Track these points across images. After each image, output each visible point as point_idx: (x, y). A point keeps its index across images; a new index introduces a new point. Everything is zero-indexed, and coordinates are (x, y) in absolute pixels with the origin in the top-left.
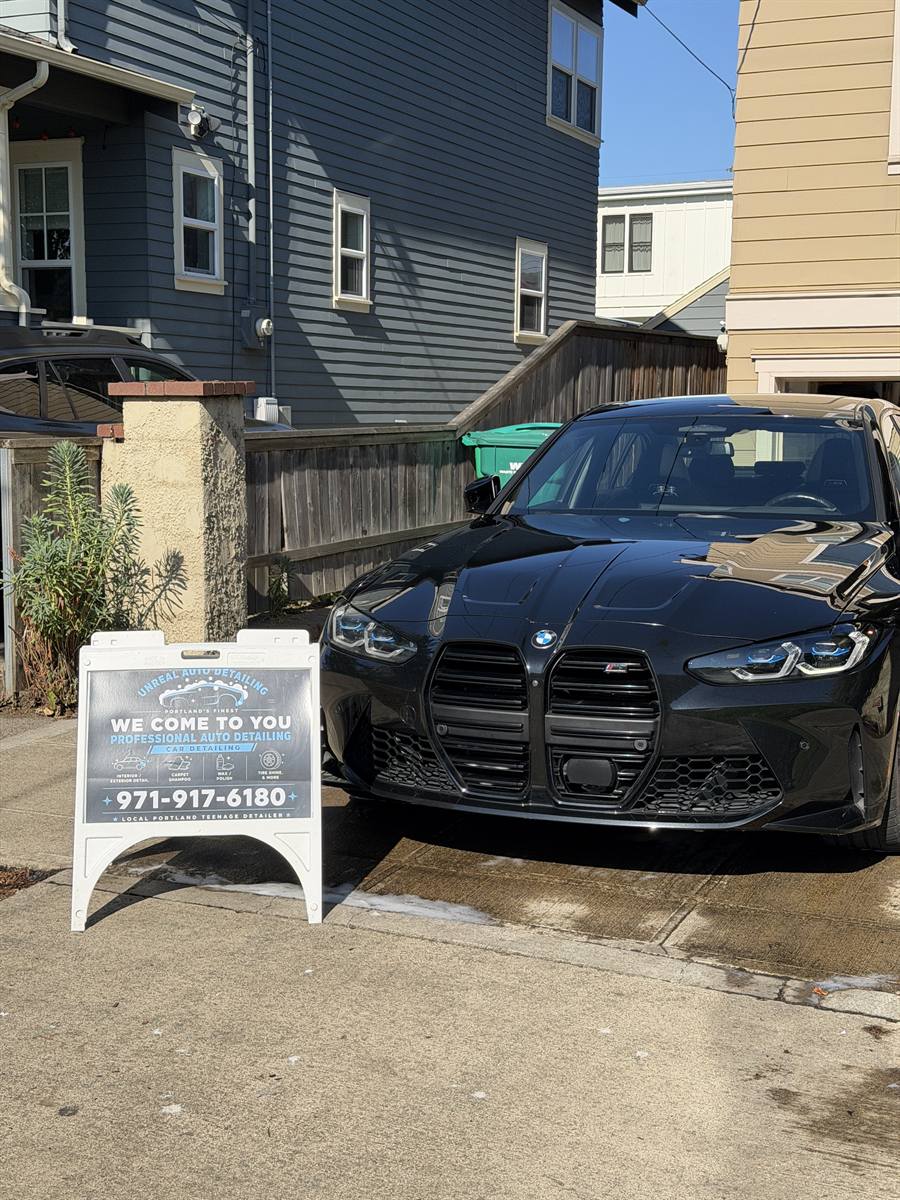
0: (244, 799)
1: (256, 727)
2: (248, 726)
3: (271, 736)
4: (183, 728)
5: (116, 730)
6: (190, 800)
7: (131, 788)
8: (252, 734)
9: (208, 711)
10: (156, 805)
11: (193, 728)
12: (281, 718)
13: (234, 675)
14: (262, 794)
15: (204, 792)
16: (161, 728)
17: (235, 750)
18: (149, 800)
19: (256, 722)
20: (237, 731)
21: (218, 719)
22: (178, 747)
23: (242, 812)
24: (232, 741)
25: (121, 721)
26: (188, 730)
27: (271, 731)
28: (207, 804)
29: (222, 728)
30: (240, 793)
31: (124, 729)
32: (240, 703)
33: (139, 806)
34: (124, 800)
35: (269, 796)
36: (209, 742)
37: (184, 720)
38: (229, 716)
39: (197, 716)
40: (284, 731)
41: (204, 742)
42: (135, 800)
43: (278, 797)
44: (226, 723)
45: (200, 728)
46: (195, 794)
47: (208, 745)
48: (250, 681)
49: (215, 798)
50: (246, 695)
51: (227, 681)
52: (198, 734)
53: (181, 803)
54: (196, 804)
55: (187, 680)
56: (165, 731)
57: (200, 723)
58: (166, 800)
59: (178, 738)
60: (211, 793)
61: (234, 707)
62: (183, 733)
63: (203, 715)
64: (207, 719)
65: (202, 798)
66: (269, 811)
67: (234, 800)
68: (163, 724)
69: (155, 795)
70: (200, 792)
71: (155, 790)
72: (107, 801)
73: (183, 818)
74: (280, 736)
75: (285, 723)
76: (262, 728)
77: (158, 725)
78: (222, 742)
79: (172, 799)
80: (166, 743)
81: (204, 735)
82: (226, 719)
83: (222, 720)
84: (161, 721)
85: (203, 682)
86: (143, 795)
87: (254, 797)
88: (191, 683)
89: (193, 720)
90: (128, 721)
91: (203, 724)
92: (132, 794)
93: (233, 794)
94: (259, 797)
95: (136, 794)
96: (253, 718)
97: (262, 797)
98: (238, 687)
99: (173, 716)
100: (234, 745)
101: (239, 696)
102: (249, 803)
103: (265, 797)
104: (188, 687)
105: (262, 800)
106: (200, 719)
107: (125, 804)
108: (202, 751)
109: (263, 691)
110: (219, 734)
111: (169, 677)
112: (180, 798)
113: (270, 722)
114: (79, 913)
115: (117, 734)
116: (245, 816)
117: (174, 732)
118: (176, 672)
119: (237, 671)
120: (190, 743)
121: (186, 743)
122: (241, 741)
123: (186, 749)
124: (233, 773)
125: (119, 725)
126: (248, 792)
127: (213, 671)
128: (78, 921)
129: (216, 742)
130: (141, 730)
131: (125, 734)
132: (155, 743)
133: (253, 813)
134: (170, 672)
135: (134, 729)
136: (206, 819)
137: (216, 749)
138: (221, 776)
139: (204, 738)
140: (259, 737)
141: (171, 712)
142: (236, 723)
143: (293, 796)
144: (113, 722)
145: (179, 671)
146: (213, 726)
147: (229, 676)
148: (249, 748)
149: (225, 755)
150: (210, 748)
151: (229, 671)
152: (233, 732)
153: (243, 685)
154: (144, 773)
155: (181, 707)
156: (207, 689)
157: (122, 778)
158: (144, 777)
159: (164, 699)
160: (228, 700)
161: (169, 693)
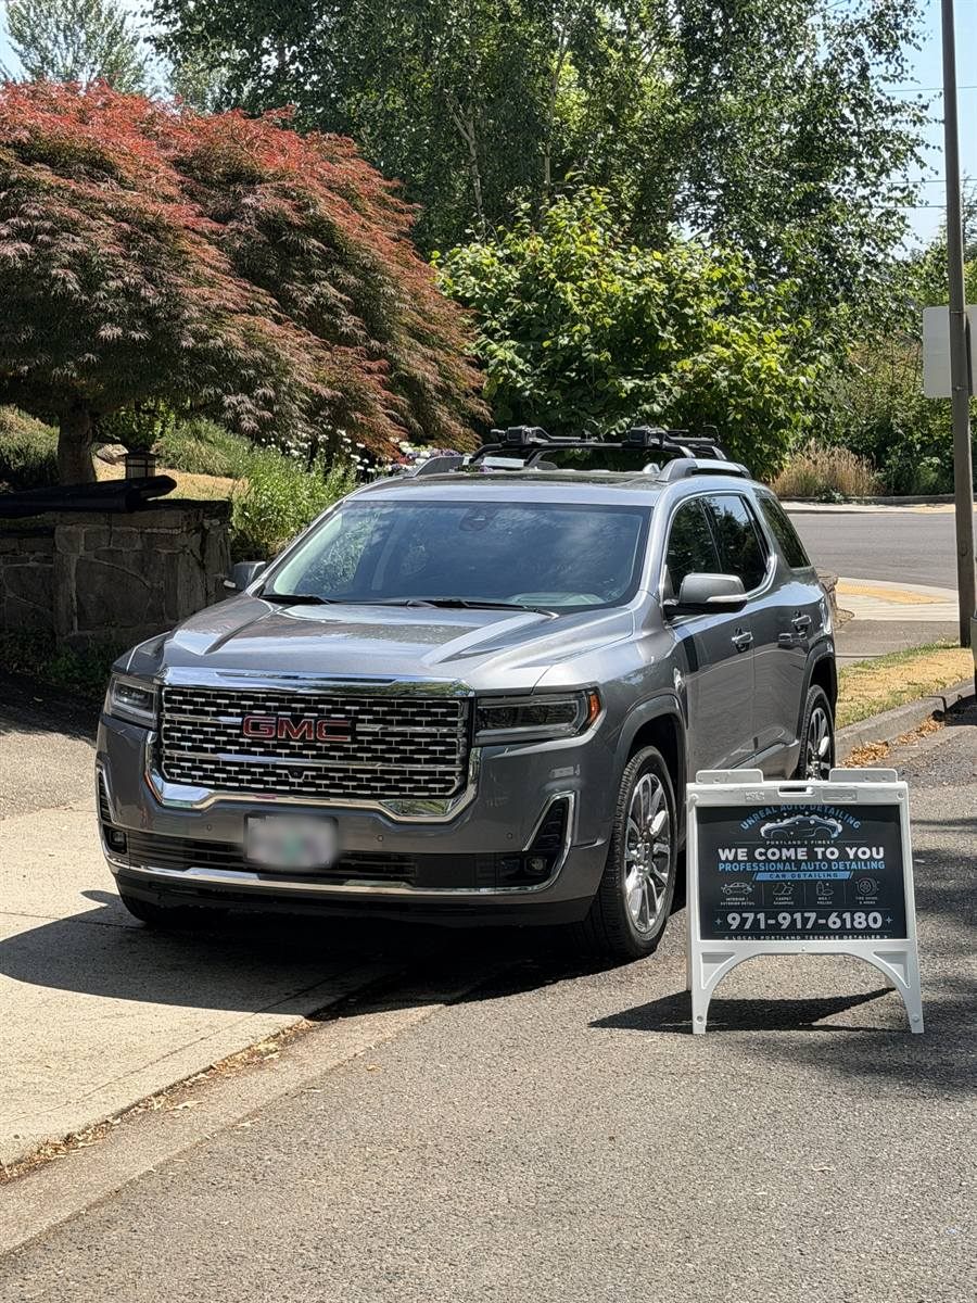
0: (843, 921)
1: (852, 857)
2: (844, 856)
3: (866, 865)
4: (784, 858)
5: (723, 858)
6: (794, 921)
7: (740, 910)
8: (848, 863)
9: (806, 842)
10: (762, 926)
11: (793, 858)
12: (874, 849)
13: (828, 810)
14: (860, 917)
15: (806, 915)
16: (764, 858)
17: (833, 878)
18: (756, 921)
19: (851, 853)
20: (834, 860)
21: (816, 849)
22: (780, 874)
23: (842, 933)
24: (830, 869)
25: (727, 851)
26: (789, 859)
27: (865, 860)
28: (809, 926)
29: (820, 857)
30: (839, 916)
31: (731, 858)
32: (835, 835)
33: (747, 926)
34: (734, 921)
35: (867, 920)
36: (808, 870)
37: (784, 850)
38: (827, 847)
39: (796, 847)
40: (878, 860)
41: (804, 870)
42: (744, 921)
43: (875, 920)
44: (824, 853)
45: (799, 858)
46: (798, 916)
47: (808, 873)
48: (844, 815)
49: (816, 921)
50: (840, 828)
51: (821, 815)
52: (798, 863)
53: (786, 924)
54: (799, 926)
55: (785, 814)
56: (768, 861)
57: (799, 854)
58: (772, 922)
59: (780, 866)
60: (813, 916)
61: (830, 839)
62: (785, 862)
63: (802, 846)
64: (805, 849)
65: (805, 920)
66: (867, 932)
67: (834, 922)
68: (765, 854)
69: (761, 916)
70: (802, 915)
71: (762, 912)
72: (719, 921)
73: (787, 937)
74: (874, 865)
75: (878, 853)
76: (856, 858)
77: (761, 854)
78: (821, 870)
79: (777, 921)
80: (769, 871)
81: (804, 864)
82: (823, 849)
83: (819, 850)
84: (763, 850)
85: (799, 817)
86: (751, 916)
87: (853, 920)
88: (788, 817)
89: (792, 850)
90: (733, 851)
91: (802, 854)
92: (741, 916)
93: (833, 917)
94: (857, 920)
95: (744, 915)
96: (848, 849)
97: (860, 920)
98: (832, 822)
99: (774, 846)
100: (833, 873)
101: (834, 829)
102: (848, 926)
103: (862, 920)
104: (786, 822)
105: (860, 923)
106: (799, 850)
107: (735, 924)
108: (802, 878)
109: (857, 824)
110: (817, 863)
111: (768, 812)
112: (785, 920)
113: (864, 853)
114: (700, 1018)
115: (724, 862)
116: (845, 937)
117: (776, 862)
118: (775, 806)
119: (831, 806)
120: (792, 871)
121: (787, 871)
122: (838, 870)
123: (789, 876)
124: (832, 898)
125: (725, 854)
126: (847, 916)
127: (808, 806)
128: (699, 1026)
129: (815, 870)
130: (746, 859)
131: (731, 862)
132: (759, 871)
133: (853, 934)
134: (769, 807)
135: (740, 858)
136: (809, 939)
137: (815, 876)
138: (821, 901)
139: (803, 866)
140: (854, 866)
141: (773, 843)
142: (832, 853)
143: (889, 920)
144: (720, 851)
145: (777, 807)
146: (812, 856)
147: (823, 811)
148: (845, 875)
149: (824, 881)
150: (810, 875)
151: (823, 807)
152: (829, 861)
153: (837, 819)
154: (750, 897)
155: (782, 839)
156: (805, 824)
157: (732, 902)
158: (750, 900)
159: (766, 832)
160: (824, 834)
161: (768, 826)
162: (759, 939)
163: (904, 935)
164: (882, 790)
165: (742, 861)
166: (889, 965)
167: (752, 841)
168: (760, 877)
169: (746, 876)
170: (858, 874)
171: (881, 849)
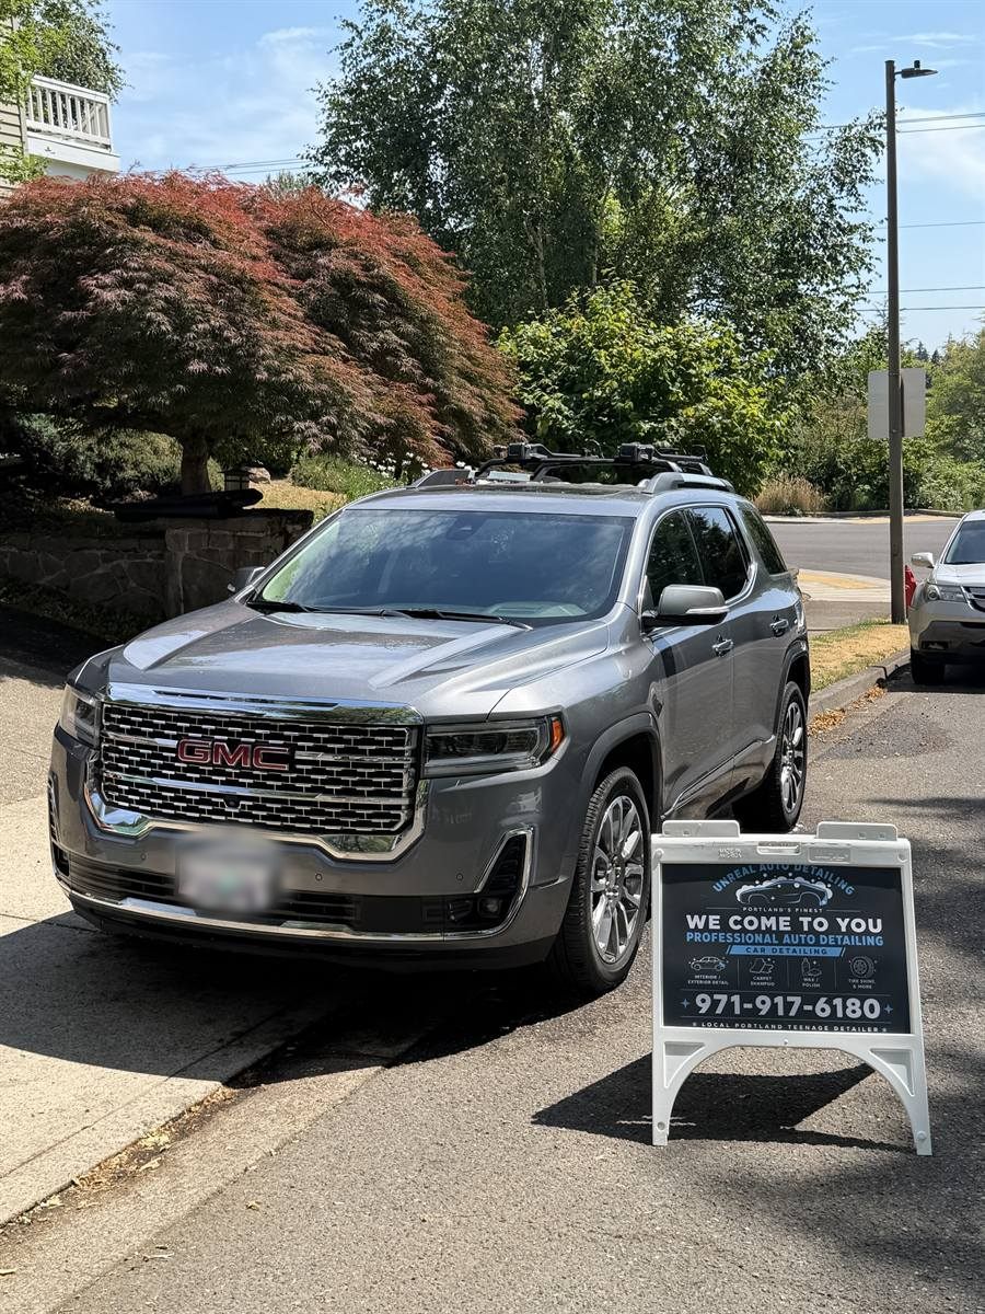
0: (834, 1008)
1: (844, 929)
2: (834, 928)
3: (861, 941)
4: (763, 928)
5: (692, 926)
6: (774, 1006)
7: (711, 990)
8: (839, 937)
9: (789, 910)
10: (737, 1011)
11: (774, 928)
12: (870, 921)
13: (816, 872)
14: (853, 1004)
15: (790, 999)
16: (739, 927)
17: (821, 955)
18: (730, 1005)
19: (843, 924)
20: (822, 933)
21: (801, 919)
22: (759, 948)
23: (833, 1023)
24: (817, 944)
25: (696, 917)
26: (769, 930)
27: (860, 935)
28: (793, 1013)
29: (806, 929)
30: (829, 1002)
31: (701, 926)
32: (824, 902)
33: (719, 1011)
34: (703, 1003)
35: (861, 1008)
36: (792, 945)
37: (763, 919)
38: (814, 916)
39: (778, 915)
40: (876, 935)
41: (787, 944)
42: (715, 1003)
43: (872, 1009)
44: (810, 924)
45: (782, 928)
46: (779, 1000)
47: (792, 948)
48: (834, 879)
49: (801, 1007)
50: (830, 894)
51: (808, 877)
52: (780, 934)
53: (765, 1009)
54: (781, 1013)
55: (765, 875)
56: (744, 930)
57: (781, 924)
58: (749, 1006)
59: (759, 938)
60: (797, 1000)
61: (818, 907)
62: (764, 933)
63: (785, 914)
64: (789, 919)
65: (788, 1006)
66: (862, 1024)
67: (823, 1010)
68: (741, 923)
69: (736, 999)
70: (785, 999)
71: (737, 994)
72: (685, 1003)
73: (767, 1026)
74: (871, 941)
75: (875, 927)
76: (849, 930)
77: (736, 922)
78: (807, 944)
79: (754, 1005)
80: (746, 943)
81: (787, 936)
82: (810, 919)
83: (805, 920)
84: (739, 918)
85: (782, 878)
86: (724, 998)
87: (845, 1007)
88: (769, 879)
89: (773, 919)
90: (704, 917)
91: (784, 923)
92: (712, 998)
93: (821, 1003)
94: (850, 1008)
95: (716, 997)
96: (839, 920)
97: (854, 1008)
98: (821, 886)
99: (752, 914)
100: (821, 949)
101: (823, 894)
102: (840, 1014)
103: (857, 1008)
104: (766, 884)
105: (854, 1012)
106: (781, 919)
107: (704, 1008)
108: (785, 953)
109: (850, 890)
110: (803, 936)
111: (745, 871)
112: (763, 1004)
113: (859, 925)
114: (661, 1125)
115: (693, 931)
116: (836, 1028)
117: (753, 932)
118: (753, 865)
119: (819, 867)
120: (772, 944)
121: (767, 944)
122: (827, 945)
123: (768, 951)
124: (821, 980)
125: (694, 922)
126: (838, 1002)
127: (792, 866)
128: (660, 1135)
129: (799, 944)
130: (718, 927)
131: (701, 931)
132: (733, 943)
133: (845, 1025)
134: (746, 866)
135: (711, 927)
136: (792, 1029)
137: (800, 951)
138: (807, 982)
139: (786, 939)
140: (846, 941)
141: (750, 909)
142: (821, 924)
143: (888, 1009)
144: (689, 917)
145: (756, 867)
146: (796, 927)
147: (810, 873)
148: (835, 952)
149: (811, 959)
150: (794, 951)
151: (810, 867)
152: (818, 934)
153: (826, 883)
154: (723, 975)
155: (760, 904)
156: (788, 887)
157: (698, 980)
158: (721, 979)
159: (742, 895)
160: (811, 899)
161: (745, 888)
162: (733, 1027)
163: (906, 1028)
164: (880, 850)
165: (714, 931)
166: (888, 1066)
167: (726, 906)
168: (736, 950)
169: (719, 949)
170: (851, 951)
171: (879, 921)
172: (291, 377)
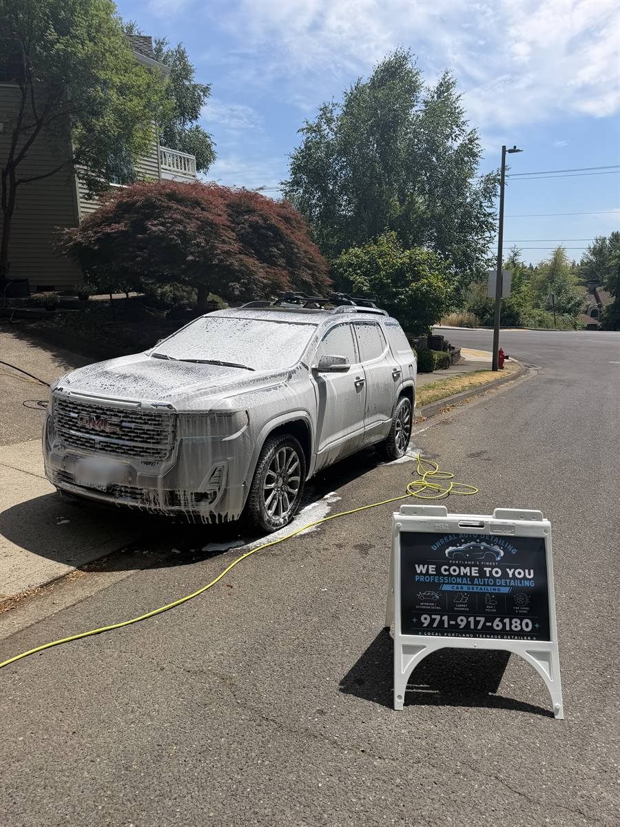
0: (504, 625)
1: (511, 576)
2: (505, 575)
3: (521, 583)
4: (462, 574)
5: (419, 571)
6: (468, 623)
7: (430, 612)
8: (508, 581)
9: (478, 563)
10: (446, 626)
11: (469, 574)
12: (527, 571)
13: (494, 539)
14: (516, 622)
15: (478, 619)
16: (447, 573)
17: (497, 591)
18: (441, 622)
19: (510, 573)
20: (498, 578)
21: (485, 569)
22: (459, 586)
23: (503, 634)
24: (495, 585)
25: (421, 566)
26: (465, 575)
27: (521, 579)
28: (479, 627)
29: (488, 575)
30: (501, 621)
31: (424, 572)
32: (499, 559)
33: (435, 625)
34: (425, 620)
35: (521, 624)
36: (479, 585)
37: (462, 568)
38: (493, 567)
39: (471, 566)
40: (530, 580)
41: (476, 585)
42: (433, 621)
43: (527, 625)
44: (491, 572)
45: (473, 574)
46: (471, 619)
47: (480, 587)
48: (505, 544)
49: (484, 624)
50: (502, 553)
51: (488, 542)
52: (472, 578)
53: (463, 625)
54: (472, 627)
55: (463, 541)
56: (450, 575)
57: (473, 572)
58: (452, 622)
59: (459, 580)
60: (482, 619)
61: (495, 561)
62: (462, 577)
63: (475, 565)
64: (477, 568)
65: (477, 623)
66: (521, 635)
67: (498, 626)
68: (448, 570)
69: (445, 618)
70: (475, 619)
71: (446, 615)
72: (415, 620)
73: (464, 635)
74: (527, 583)
75: (530, 575)
76: (514, 577)
77: (445, 570)
78: (488, 585)
79: (456, 622)
80: (451, 583)
81: (476, 579)
82: (490, 569)
83: (488, 570)
84: (447, 567)
85: (473, 543)
86: (438, 617)
87: (511, 624)
89: (468, 568)
90: (426, 566)
91: (475, 571)
92: (431, 617)
93: (497, 621)
94: (514, 624)
95: (433, 616)
96: (508, 570)
97: (516, 624)
98: (497, 548)
99: (455, 565)
100: (497, 588)
101: (498, 554)
102: (508, 628)
103: (518, 624)
104: (463, 546)
105: (516, 627)
106: (473, 568)
107: (426, 623)
108: (475, 590)
109: (514, 552)
110: (486, 580)
111: (451, 538)
112: (462, 621)
113: (520, 573)
114: (399, 697)
115: (419, 574)
116: (505, 637)
117: (456, 576)
118: (455, 534)
119: (496, 536)
120: (467, 584)
121: (464, 584)
122: (501, 586)
123: (465, 588)
124: (497, 607)
125: (420, 569)
126: (507, 621)
127: (479, 535)
128: (399, 703)
129: (484, 585)
130: (435, 573)
131: (425, 575)
132: (444, 583)
133: (511, 635)
134: (451, 534)
135: (430, 572)
136: (479, 637)
137: (484, 589)
138: (489, 608)
139: (476, 581)
140: (512, 583)
141: (454, 562)
142: (497, 572)
143: (537, 626)
144: (417, 566)
145: (457, 535)
146: (482, 573)
147: (489, 539)
148: (505, 590)
149: (491, 594)
150: (481, 589)
151: (490, 536)
152: (495, 578)
153: (500, 546)
154: (438, 603)
156: (476, 548)
157: (424, 605)
159: (449, 553)
161: (451, 549)
162: (443, 635)
163: (548, 638)
164: (532, 527)
165: (432, 575)
166: (537, 662)
167: (439, 560)
168: (446, 588)
169: (435, 586)
170: (515, 590)
171: (532, 571)
172: (228, 263)
